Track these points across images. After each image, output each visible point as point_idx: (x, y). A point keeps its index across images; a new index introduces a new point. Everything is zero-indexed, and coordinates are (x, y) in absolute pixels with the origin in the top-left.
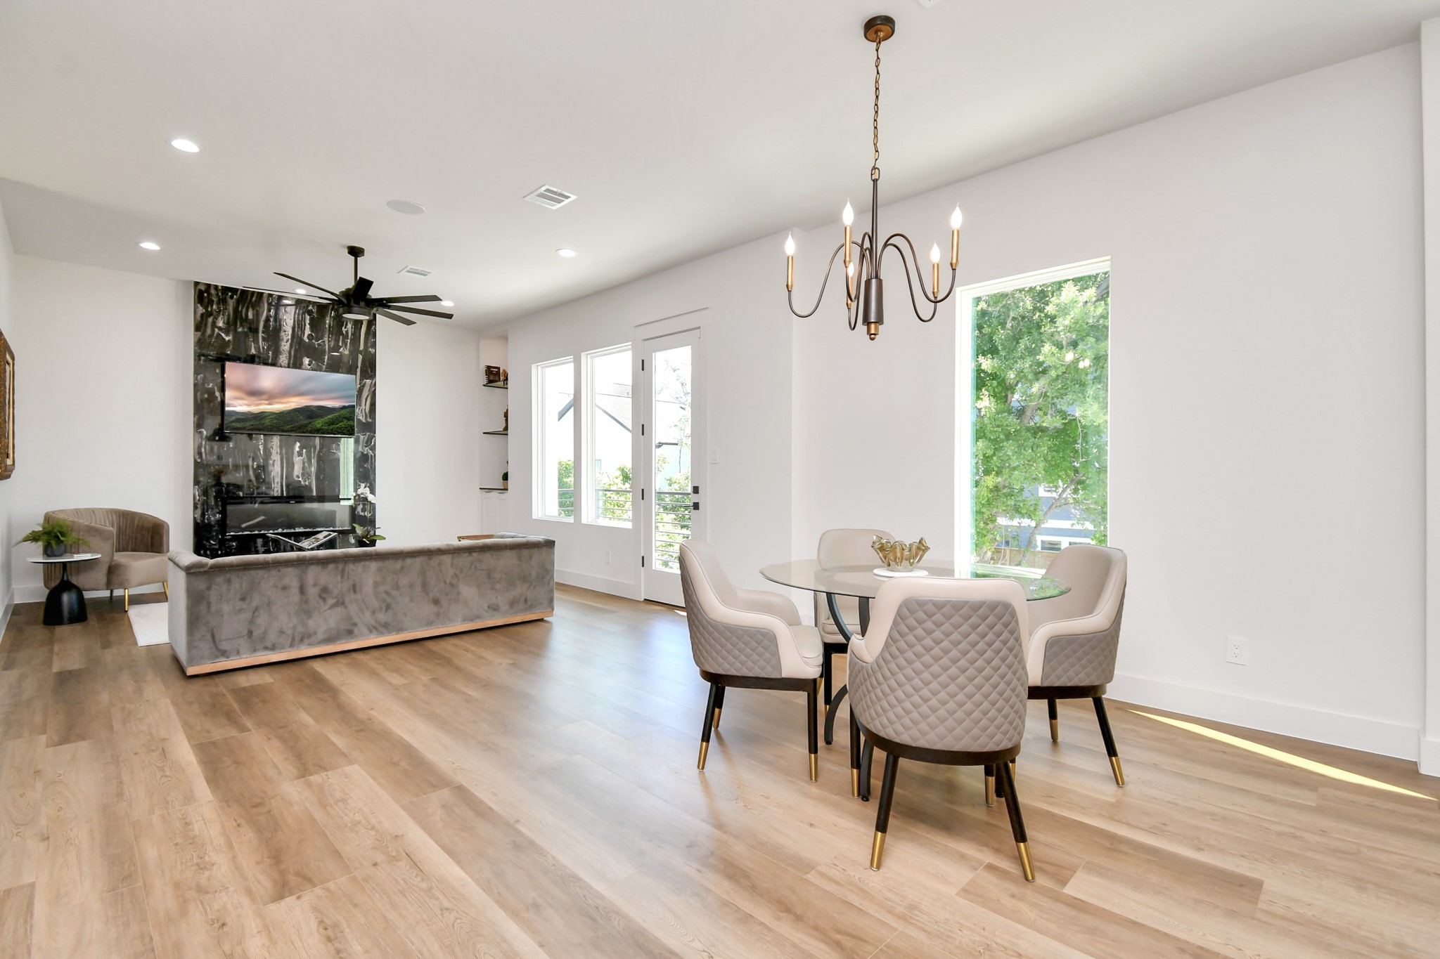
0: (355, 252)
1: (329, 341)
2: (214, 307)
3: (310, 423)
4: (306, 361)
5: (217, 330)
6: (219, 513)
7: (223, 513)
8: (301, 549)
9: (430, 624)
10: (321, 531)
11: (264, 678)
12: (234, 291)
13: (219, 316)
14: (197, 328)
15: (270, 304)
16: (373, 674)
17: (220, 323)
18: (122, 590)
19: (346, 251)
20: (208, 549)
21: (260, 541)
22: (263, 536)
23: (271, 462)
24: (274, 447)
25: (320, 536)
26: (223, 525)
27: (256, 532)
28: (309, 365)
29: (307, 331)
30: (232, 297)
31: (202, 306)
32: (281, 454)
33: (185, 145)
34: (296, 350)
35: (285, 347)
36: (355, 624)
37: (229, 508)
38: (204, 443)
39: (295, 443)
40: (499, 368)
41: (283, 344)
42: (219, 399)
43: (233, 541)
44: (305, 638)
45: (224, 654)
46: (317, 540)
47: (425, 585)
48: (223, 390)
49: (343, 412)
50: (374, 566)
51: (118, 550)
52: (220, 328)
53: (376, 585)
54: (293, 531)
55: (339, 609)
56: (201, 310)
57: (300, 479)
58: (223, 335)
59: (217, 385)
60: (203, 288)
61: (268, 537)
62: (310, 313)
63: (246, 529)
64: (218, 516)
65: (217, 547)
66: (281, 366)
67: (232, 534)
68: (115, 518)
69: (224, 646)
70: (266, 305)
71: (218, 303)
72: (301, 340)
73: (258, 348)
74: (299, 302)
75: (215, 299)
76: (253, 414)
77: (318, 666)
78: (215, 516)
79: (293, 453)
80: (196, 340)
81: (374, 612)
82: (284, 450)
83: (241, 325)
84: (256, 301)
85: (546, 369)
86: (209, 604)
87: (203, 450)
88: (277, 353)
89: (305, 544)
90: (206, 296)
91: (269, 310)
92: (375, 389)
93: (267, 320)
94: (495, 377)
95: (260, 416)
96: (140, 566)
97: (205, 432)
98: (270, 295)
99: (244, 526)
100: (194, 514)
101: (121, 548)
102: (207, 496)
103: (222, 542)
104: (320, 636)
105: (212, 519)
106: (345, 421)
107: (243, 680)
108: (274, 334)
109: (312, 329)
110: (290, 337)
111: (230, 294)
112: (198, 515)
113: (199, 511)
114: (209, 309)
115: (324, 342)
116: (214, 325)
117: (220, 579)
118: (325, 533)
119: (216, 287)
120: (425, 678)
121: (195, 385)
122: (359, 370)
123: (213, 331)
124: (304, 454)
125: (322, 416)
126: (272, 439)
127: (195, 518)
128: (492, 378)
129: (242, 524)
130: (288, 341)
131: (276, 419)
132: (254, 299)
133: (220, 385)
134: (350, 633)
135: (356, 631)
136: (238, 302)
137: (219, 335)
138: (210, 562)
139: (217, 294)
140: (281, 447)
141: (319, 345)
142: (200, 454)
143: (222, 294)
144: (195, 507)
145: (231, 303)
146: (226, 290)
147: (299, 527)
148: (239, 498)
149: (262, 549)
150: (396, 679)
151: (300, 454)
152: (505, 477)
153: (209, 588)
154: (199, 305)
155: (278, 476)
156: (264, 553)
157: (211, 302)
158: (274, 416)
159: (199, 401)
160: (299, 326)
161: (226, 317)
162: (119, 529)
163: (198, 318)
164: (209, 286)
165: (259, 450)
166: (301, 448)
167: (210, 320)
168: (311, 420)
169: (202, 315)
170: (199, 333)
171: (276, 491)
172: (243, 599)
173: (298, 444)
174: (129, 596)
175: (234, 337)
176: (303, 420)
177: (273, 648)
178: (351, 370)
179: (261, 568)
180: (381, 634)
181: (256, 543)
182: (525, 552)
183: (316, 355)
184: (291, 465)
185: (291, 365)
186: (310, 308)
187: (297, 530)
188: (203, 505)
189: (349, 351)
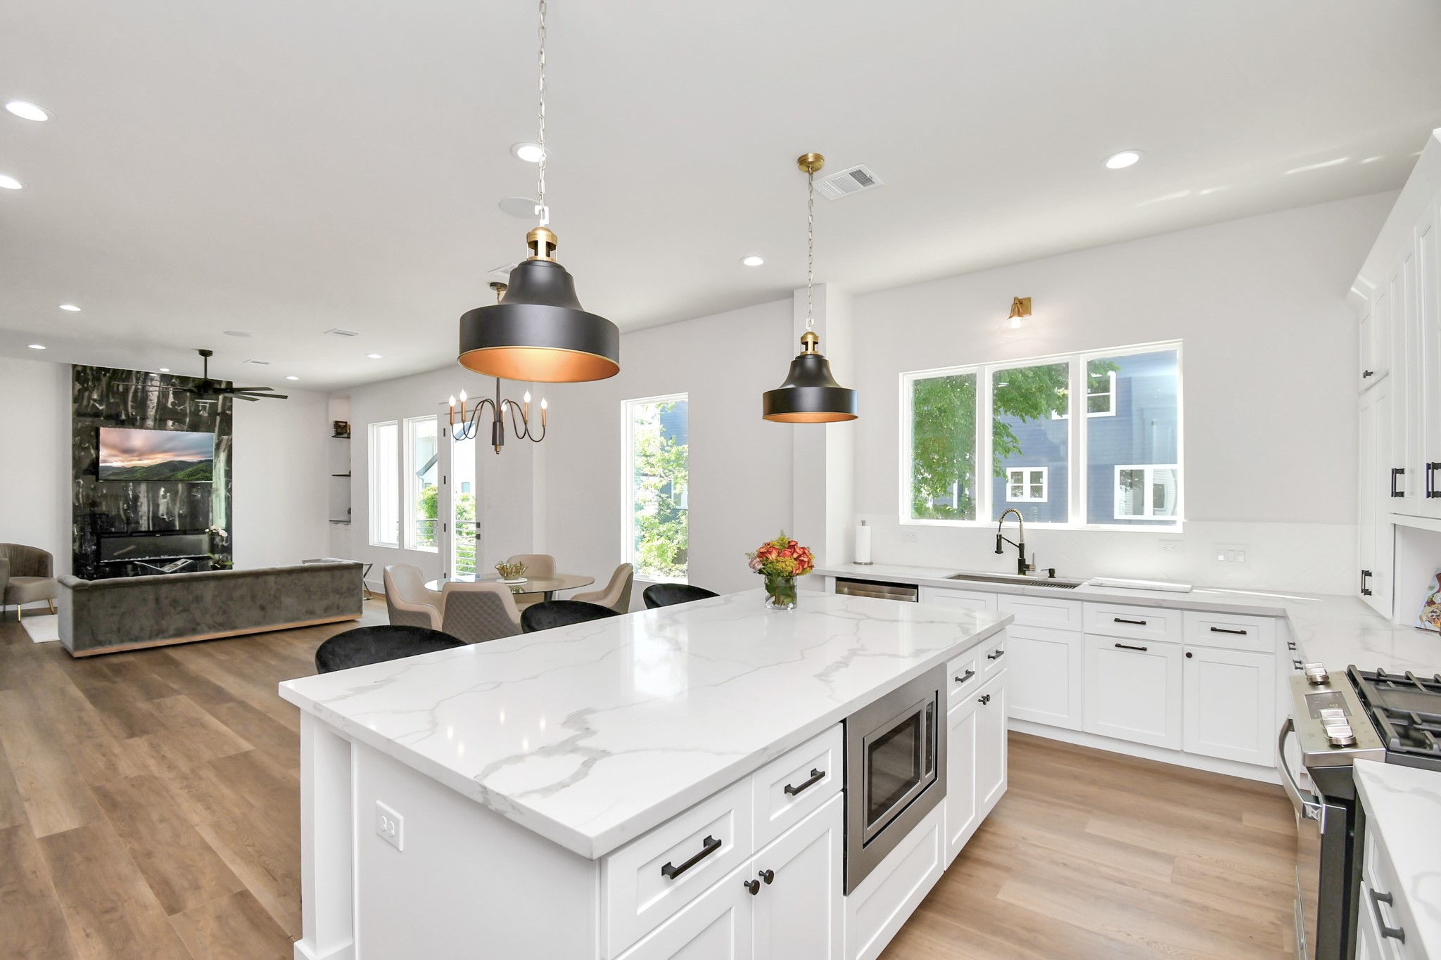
0: (205, 354)
1: (190, 406)
2: (90, 383)
3: (174, 475)
4: (170, 423)
5: (92, 402)
6: (95, 545)
7: (98, 544)
8: (163, 573)
9: (258, 624)
10: (181, 559)
11: (130, 658)
12: (107, 370)
13: (94, 390)
14: (75, 400)
15: (138, 380)
16: (208, 655)
17: (95, 396)
18: (15, 606)
19: (198, 352)
20: (86, 574)
21: (130, 567)
22: (132, 563)
23: (139, 504)
24: (142, 492)
25: (179, 563)
26: (98, 554)
27: (127, 560)
28: (172, 426)
29: (171, 399)
30: (105, 375)
31: (79, 383)
32: (148, 497)
33: (70, 308)
34: (161, 415)
35: (151, 412)
36: (198, 624)
37: (103, 540)
38: (81, 490)
39: (160, 488)
40: (346, 423)
41: (149, 410)
42: (94, 456)
43: (107, 567)
44: (160, 633)
45: (101, 644)
46: (176, 565)
47: (254, 598)
48: (97, 449)
49: (200, 465)
50: (212, 584)
51: (11, 576)
52: (95, 400)
53: (214, 597)
54: (158, 558)
55: (185, 615)
56: (78, 386)
57: (165, 517)
58: (97, 405)
59: (92, 445)
60: (80, 369)
61: (136, 564)
62: (173, 385)
63: (118, 557)
64: (94, 547)
65: (93, 572)
66: (148, 428)
67: (105, 561)
68: (7, 551)
69: (101, 638)
70: (134, 380)
71: (93, 381)
72: (165, 407)
73: (127, 414)
74: (164, 377)
75: (90, 377)
76: (126, 468)
77: (170, 652)
78: (90, 547)
79: (158, 496)
80: (75, 410)
81: (212, 616)
82: (150, 495)
83: (113, 397)
84: (125, 377)
85: (381, 428)
86: (89, 610)
87: (80, 496)
88: (144, 419)
89: (166, 569)
90: (84, 376)
91: (137, 382)
92: (232, 444)
93: (136, 391)
94: (342, 430)
95: (132, 470)
96: (31, 586)
97: (82, 482)
98: (138, 372)
99: (115, 554)
100: (73, 546)
101: (13, 574)
102: (84, 532)
103: (97, 568)
104: (171, 632)
105: (89, 550)
106: (202, 473)
107: (114, 660)
108: (142, 403)
109: (174, 398)
110: (155, 405)
111: (103, 373)
112: (77, 547)
113: (77, 544)
114: (86, 385)
115: (185, 407)
116: (90, 398)
117: (97, 594)
118: (183, 560)
119: (91, 368)
120: (244, 656)
121: (74, 445)
122: (217, 429)
123: (89, 402)
124: (168, 498)
125: (183, 470)
126: (140, 485)
127: (74, 550)
128: (339, 431)
129: (114, 552)
130: (153, 407)
131: (145, 472)
132: (124, 376)
133: (95, 444)
134: (194, 631)
135: (199, 628)
136: (110, 378)
137: (94, 405)
138: (91, 582)
139: (92, 374)
140: (148, 492)
141: (181, 410)
142: (78, 498)
143: (97, 373)
144: (74, 541)
145: (104, 381)
146: (100, 369)
147: (164, 555)
148: (111, 533)
149: (132, 573)
150: (223, 657)
151: (164, 497)
152: (349, 512)
153: (89, 600)
154: (76, 383)
155: (145, 515)
156: (133, 576)
157: (87, 380)
158: (144, 469)
159: (77, 458)
160: (163, 395)
161: (100, 391)
162: (11, 559)
163: (76, 393)
164: (85, 367)
165: (129, 495)
166: (166, 492)
167: (87, 394)
168: (174, 473)
169: (79, 390)
170: (77, 405)
171: (144, 527)
172: (114, 607)
173: (163, 489)
174: (21, 611)
175: (107, 406)
176: (167, 473)
177: (136, 640)
178: (210, 429)
179: (126, 587)
180: (218, 630)
181: (126, 568)
182: (337, 573)
183: (178, 418)
184: (157, 506)
185: (156, 427)
186: (174, 381)
187: (162, 557)
188: (81, 539)
189: (209, 413)
